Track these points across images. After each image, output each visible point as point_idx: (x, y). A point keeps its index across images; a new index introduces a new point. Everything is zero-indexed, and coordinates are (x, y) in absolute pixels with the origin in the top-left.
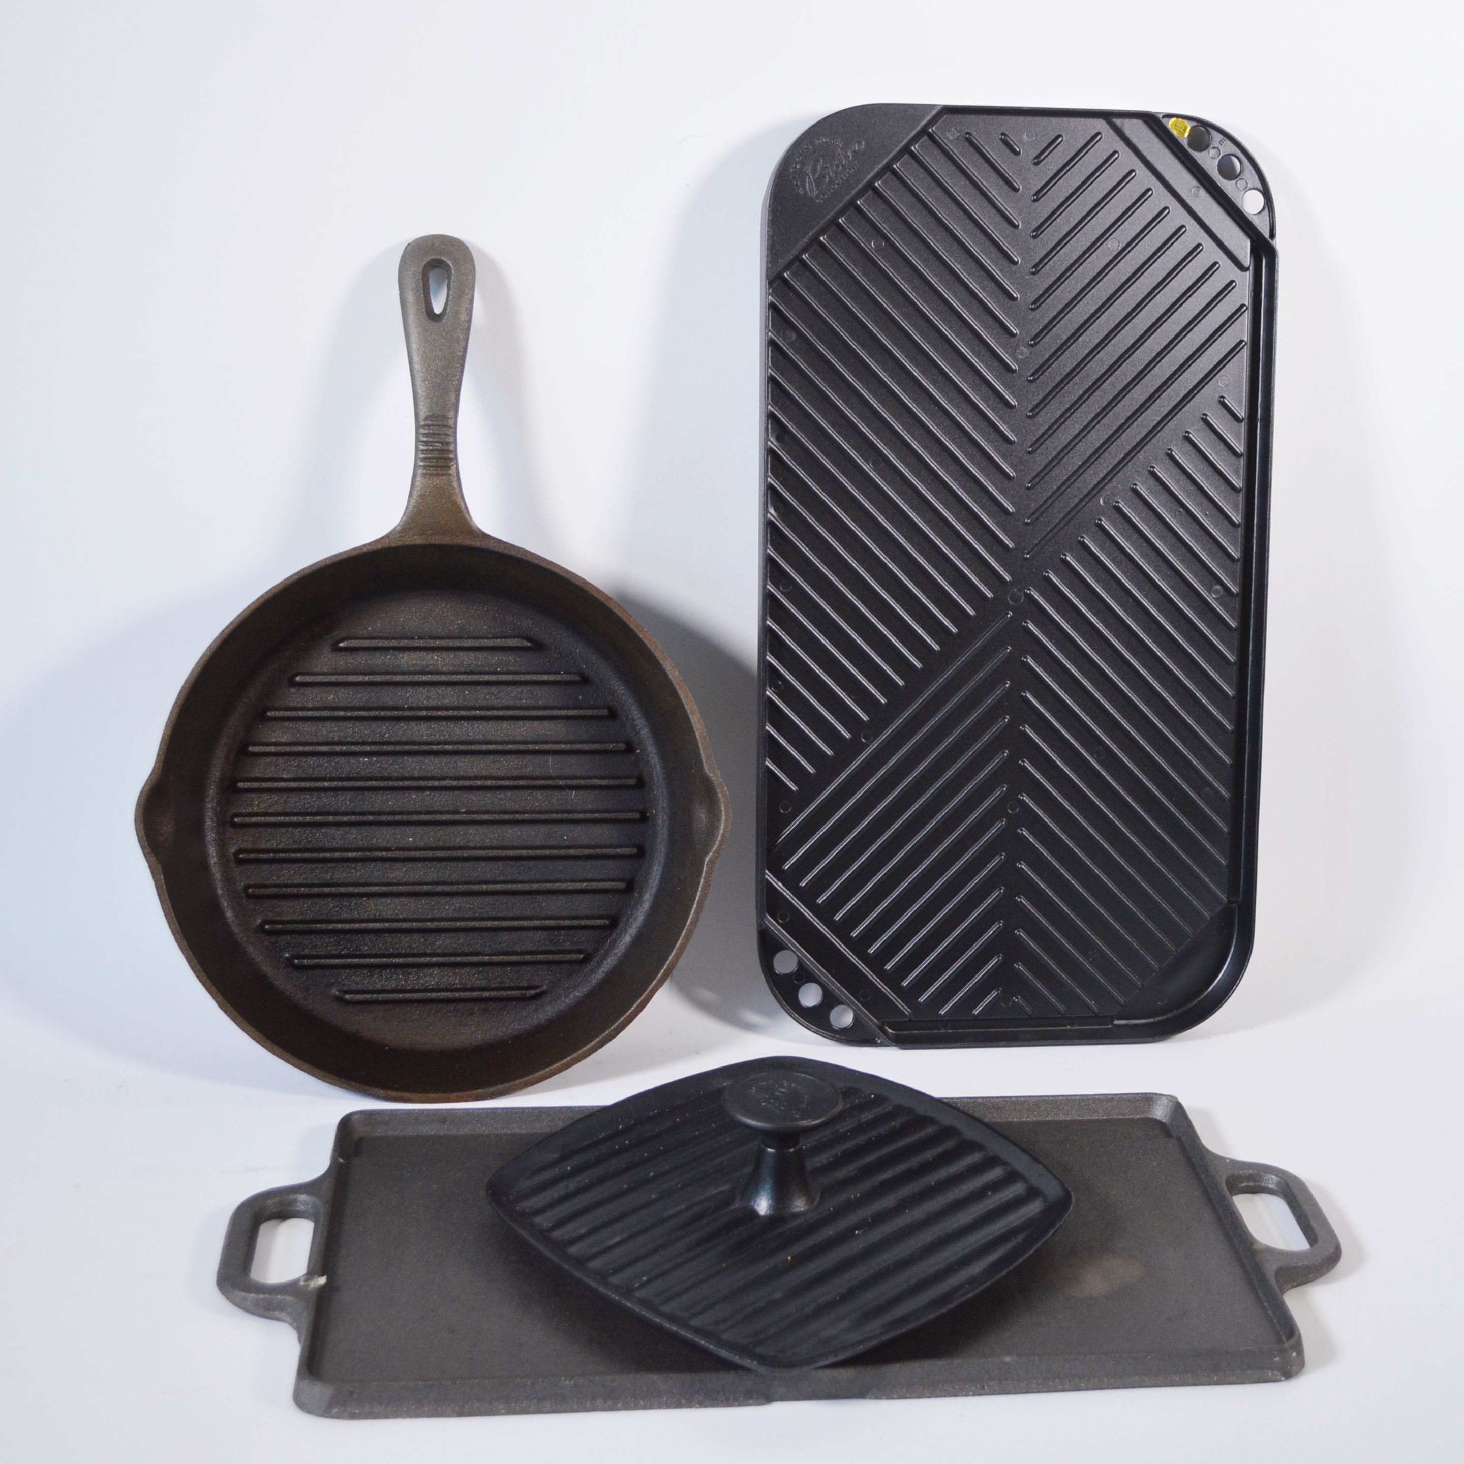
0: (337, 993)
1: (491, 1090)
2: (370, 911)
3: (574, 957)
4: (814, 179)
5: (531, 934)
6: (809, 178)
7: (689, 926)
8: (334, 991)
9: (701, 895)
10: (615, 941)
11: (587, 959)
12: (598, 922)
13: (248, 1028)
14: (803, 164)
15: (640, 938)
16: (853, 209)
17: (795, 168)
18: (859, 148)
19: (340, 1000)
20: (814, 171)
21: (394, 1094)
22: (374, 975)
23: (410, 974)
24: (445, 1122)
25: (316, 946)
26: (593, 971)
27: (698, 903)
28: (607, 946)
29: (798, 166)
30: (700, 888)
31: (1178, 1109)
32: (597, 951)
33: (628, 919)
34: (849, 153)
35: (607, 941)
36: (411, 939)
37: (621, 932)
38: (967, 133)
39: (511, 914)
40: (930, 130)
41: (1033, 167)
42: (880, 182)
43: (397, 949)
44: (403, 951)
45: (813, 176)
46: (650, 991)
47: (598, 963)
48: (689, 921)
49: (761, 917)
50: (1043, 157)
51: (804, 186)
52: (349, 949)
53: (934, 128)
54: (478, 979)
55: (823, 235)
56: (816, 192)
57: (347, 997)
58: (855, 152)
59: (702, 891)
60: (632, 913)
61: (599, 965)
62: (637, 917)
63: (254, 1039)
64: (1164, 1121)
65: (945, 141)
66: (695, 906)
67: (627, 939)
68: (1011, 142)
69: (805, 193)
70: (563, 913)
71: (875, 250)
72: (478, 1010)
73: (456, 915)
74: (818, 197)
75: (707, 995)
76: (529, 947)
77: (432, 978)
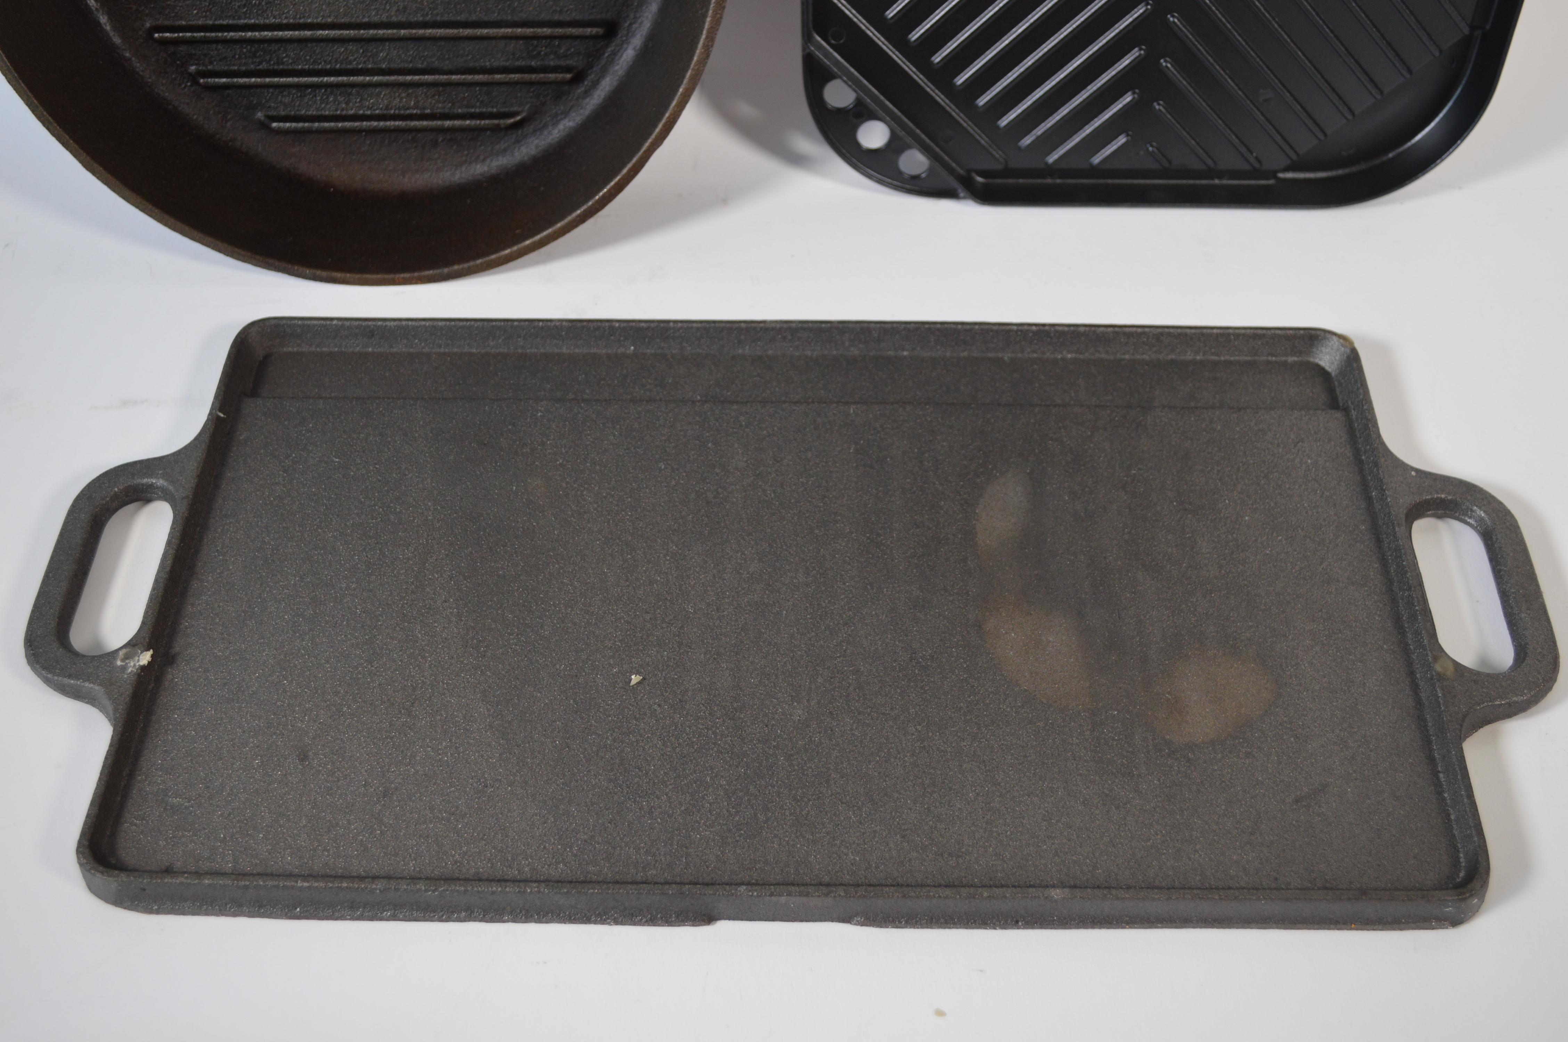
0: (263, 118)
1: (446, 270)
2: (288, 12)
3: (560, 76)
5: (502, 44)
7: (695, 65)
8: (260, 115)
9: (712, 21)
10: (614, 54)
11: (579, 77)
12: (589, 31)
15: (645, 54)
19: (264, 126)
21: (324, 274)
22: (305, 96)
23: (350, 94)
24: (372, 336)
25: (225, 58)
26: (587, 93)
27: (708, 32)
28: (603, 61)
30: (710, 12)
32: (591, 67)
33: (630, 24)
35: (604, 53)
36: (346, 49)
37: (623, 42)
39: (474, 18)
43: (330, 62)
44: (338, 66)
46: (645, 152)
47: (593, 82)
48: (695, 58)
52: (268, 62)
54: (438, 102)
57: (274, 125)
59: (713, 17)
61: (595, 84)
62: (642, 23)
64: (1329, 370)
66: (704, 36)
67: (629, 54)
72: (443, 141)
73: (402, 18)
75: (746, 110)
76: (501, 62)
77: (378, 102)
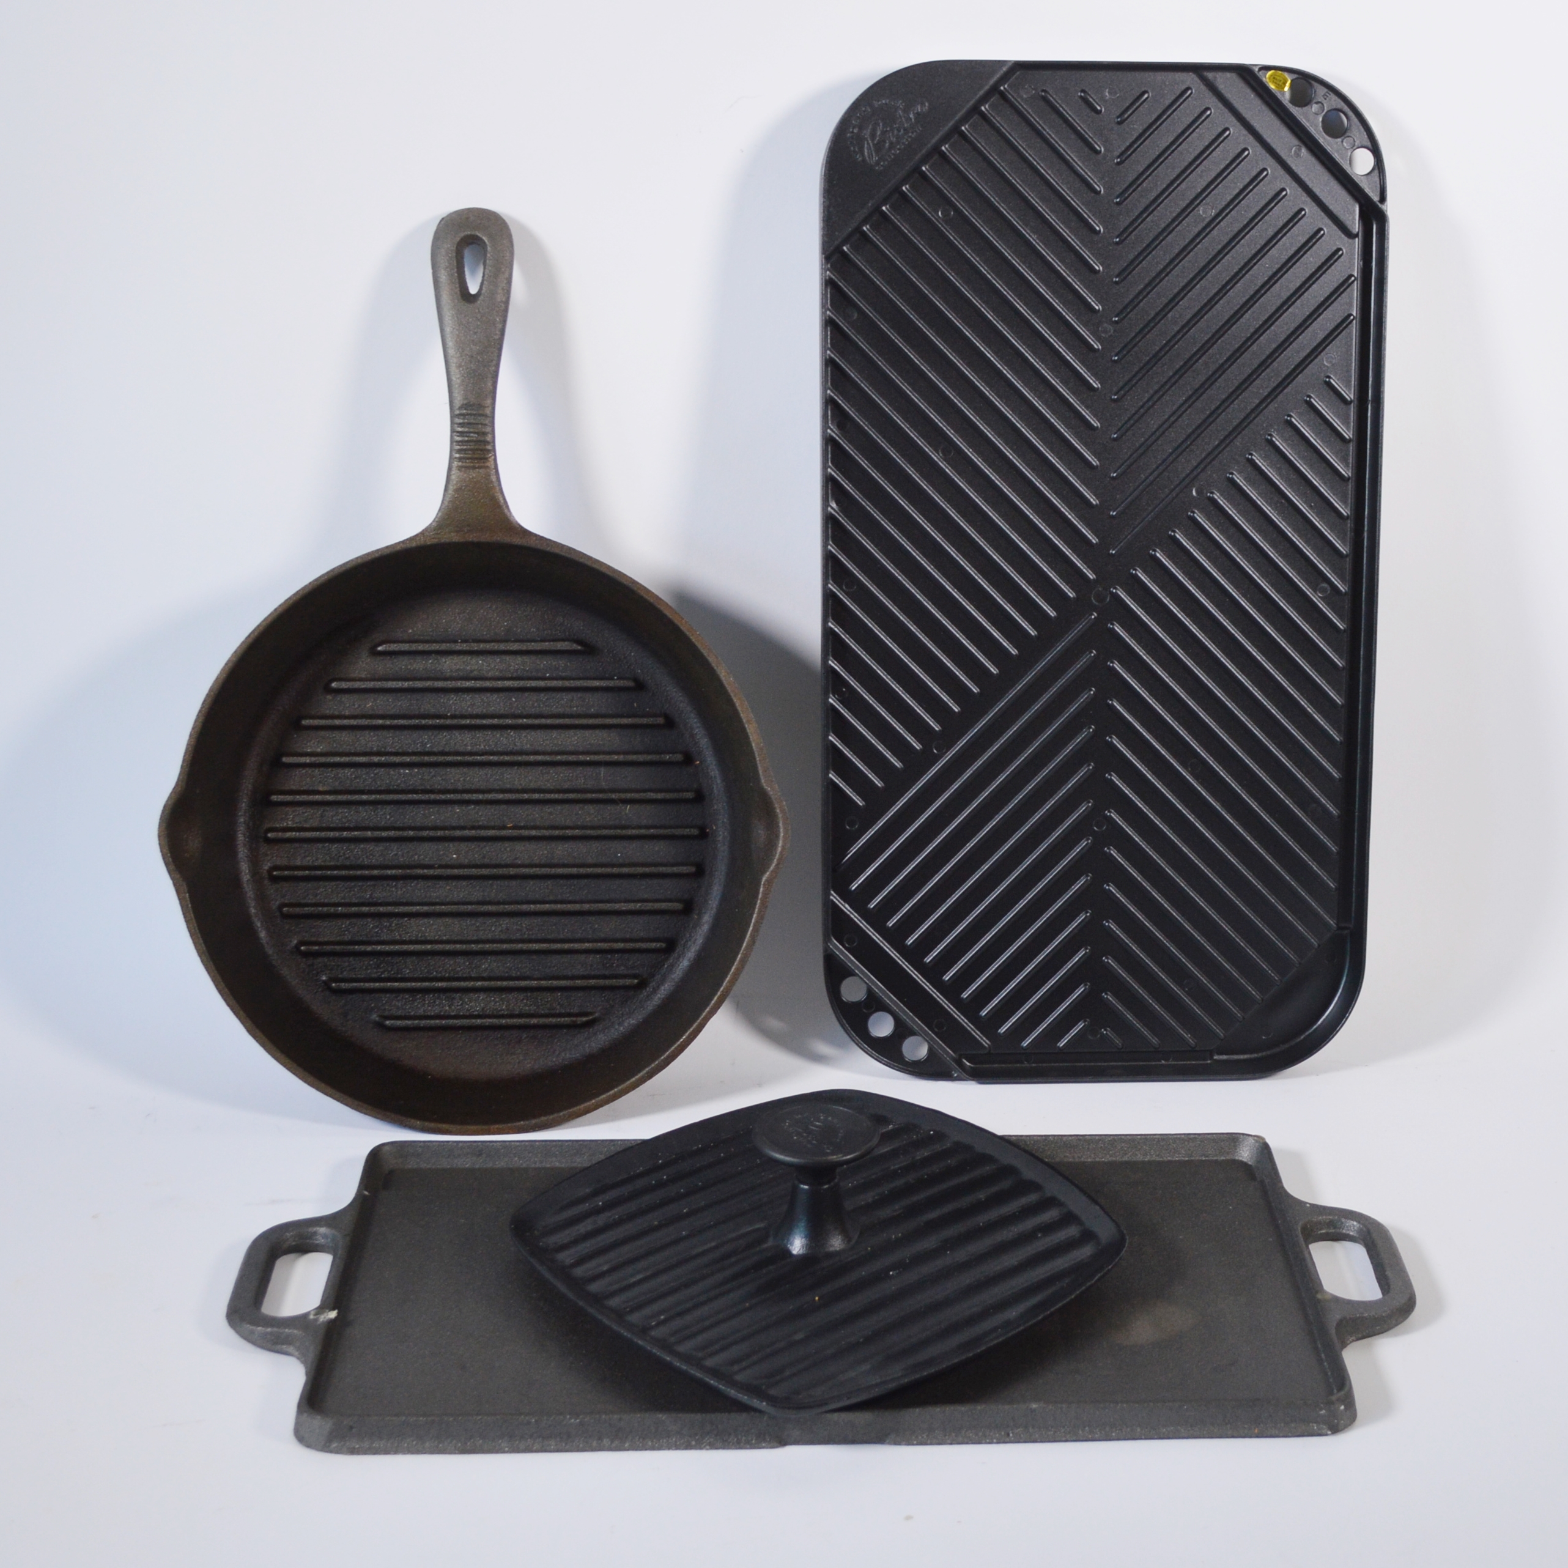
0: (377, 1019)
1: (534, 1122)
2: (412, 932)
3: (628, 982)
4: (873, 144)
5: (582, 957)
6: (868, 144)
7: (744, 950)
8: (374, 1017)
9: (758, 916)
10: (672, 966)
11: (642, 985)
12: (653, 945)
13: (279, 1054)
14: (861, 128)
15: (698, 963)
16: (917, 175)
17: (852, 132)
18: (922, 110)
19: (380, 1026)
20: (873, 136)
21: (432, 1125)
22: (416, 1000)
23: (454, 998)
24: (480, 1155)
25: (355, 968)
26: (649, 997)
27: (754, 925)
28: (663, 971)
29: (856, 131)
30: (756, 910)
31: (1264, 1150)
32: (653, 976)
33: (687, 941)
34: (911, 116)
35: (664, 965)
36: (455, 962)
37: (679, 957)
38: (1043, 91)
39: (562, 936)
40: (1002, 88)
41: (1116, 127)
42: (947, 146)
43: (441, 972)
44: (447, 975)
45: (873, 140)
46: (703, 1019)
47: (653, 988)
48: (745, 945)
49: (826, 939)
50: (1126, 116)
51: (863, 154)
52: (389, 972)
53: (1006, 86)
54: (526, 1005)
55: (885, 205)
56: (875, 158)
57: (388, 1022)
58: (918, 114)
59: (759, 913)
60: (690, 936)
61: (655, 990)
62: (696, 940)
63: (285, 1066)
64: (1250, 1163)
65: (1019, 100)
66: (751, 928)
67: (685, 963)
68: (1091, 99)
69: (864, 160)
70: (618, 935)
71: (943, 220)
72: (526, 1038)
73: (503, 937)
74: (878, 163)
76: (581, 971)
77: (477, 1004)
